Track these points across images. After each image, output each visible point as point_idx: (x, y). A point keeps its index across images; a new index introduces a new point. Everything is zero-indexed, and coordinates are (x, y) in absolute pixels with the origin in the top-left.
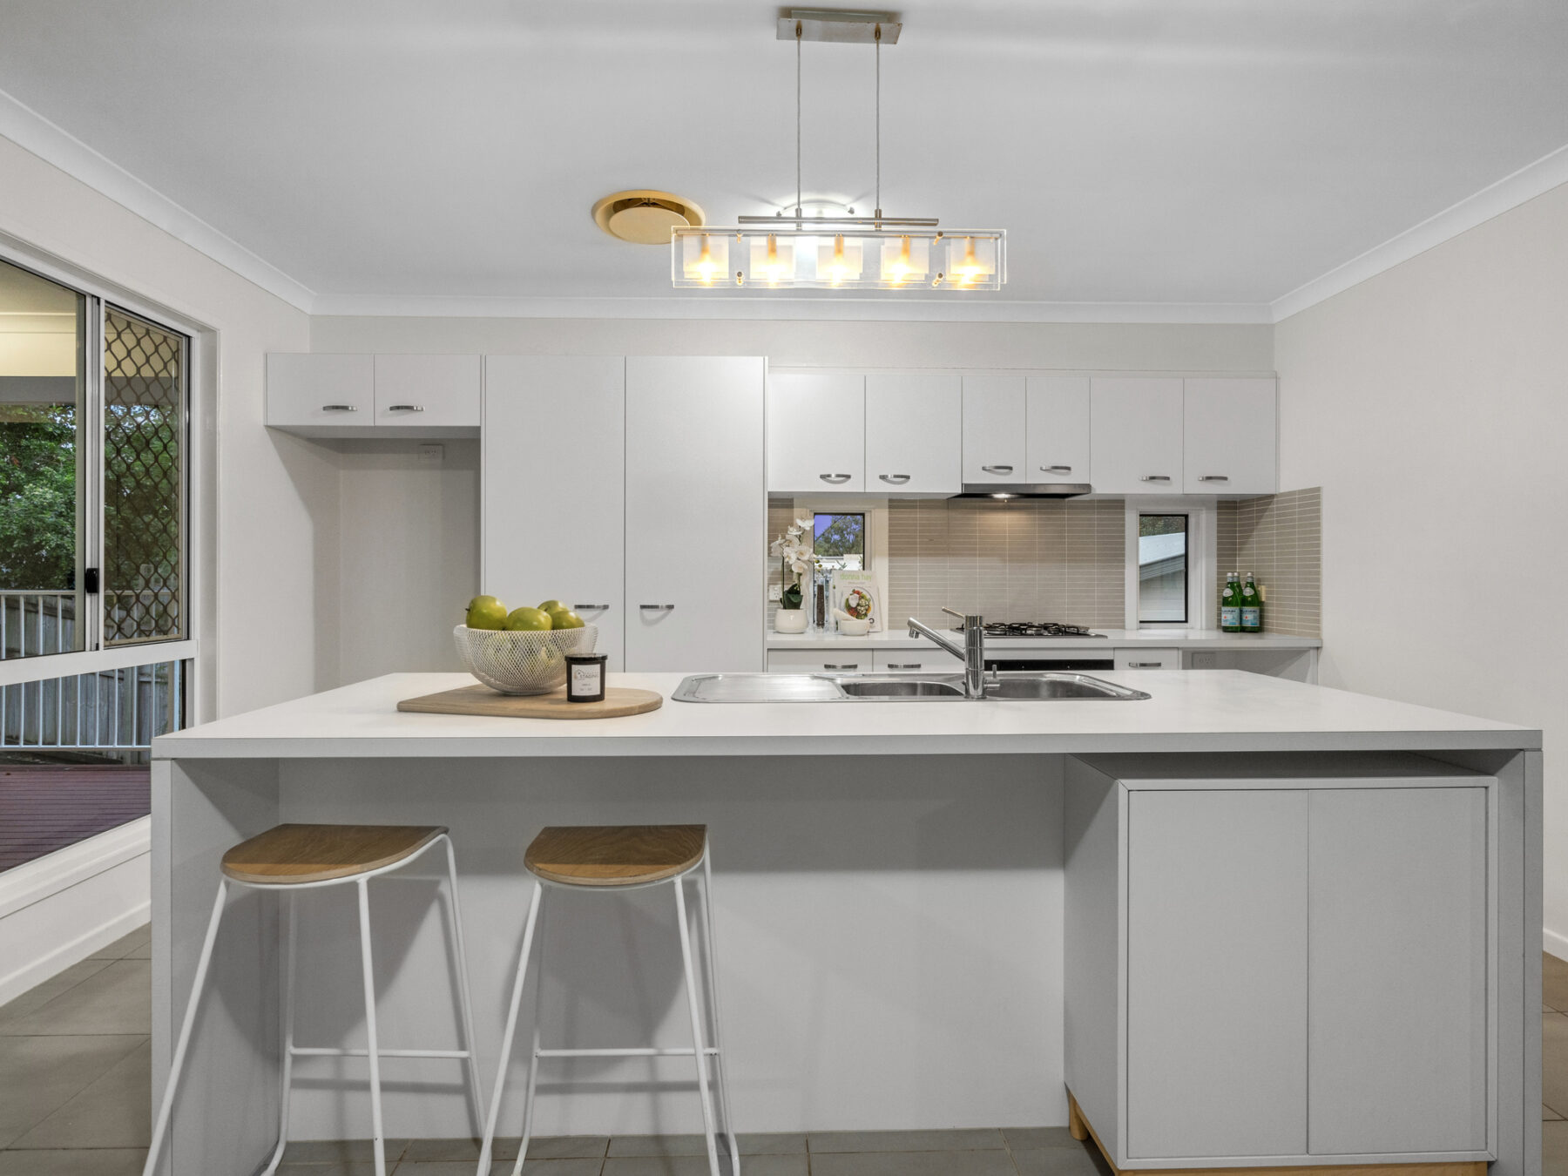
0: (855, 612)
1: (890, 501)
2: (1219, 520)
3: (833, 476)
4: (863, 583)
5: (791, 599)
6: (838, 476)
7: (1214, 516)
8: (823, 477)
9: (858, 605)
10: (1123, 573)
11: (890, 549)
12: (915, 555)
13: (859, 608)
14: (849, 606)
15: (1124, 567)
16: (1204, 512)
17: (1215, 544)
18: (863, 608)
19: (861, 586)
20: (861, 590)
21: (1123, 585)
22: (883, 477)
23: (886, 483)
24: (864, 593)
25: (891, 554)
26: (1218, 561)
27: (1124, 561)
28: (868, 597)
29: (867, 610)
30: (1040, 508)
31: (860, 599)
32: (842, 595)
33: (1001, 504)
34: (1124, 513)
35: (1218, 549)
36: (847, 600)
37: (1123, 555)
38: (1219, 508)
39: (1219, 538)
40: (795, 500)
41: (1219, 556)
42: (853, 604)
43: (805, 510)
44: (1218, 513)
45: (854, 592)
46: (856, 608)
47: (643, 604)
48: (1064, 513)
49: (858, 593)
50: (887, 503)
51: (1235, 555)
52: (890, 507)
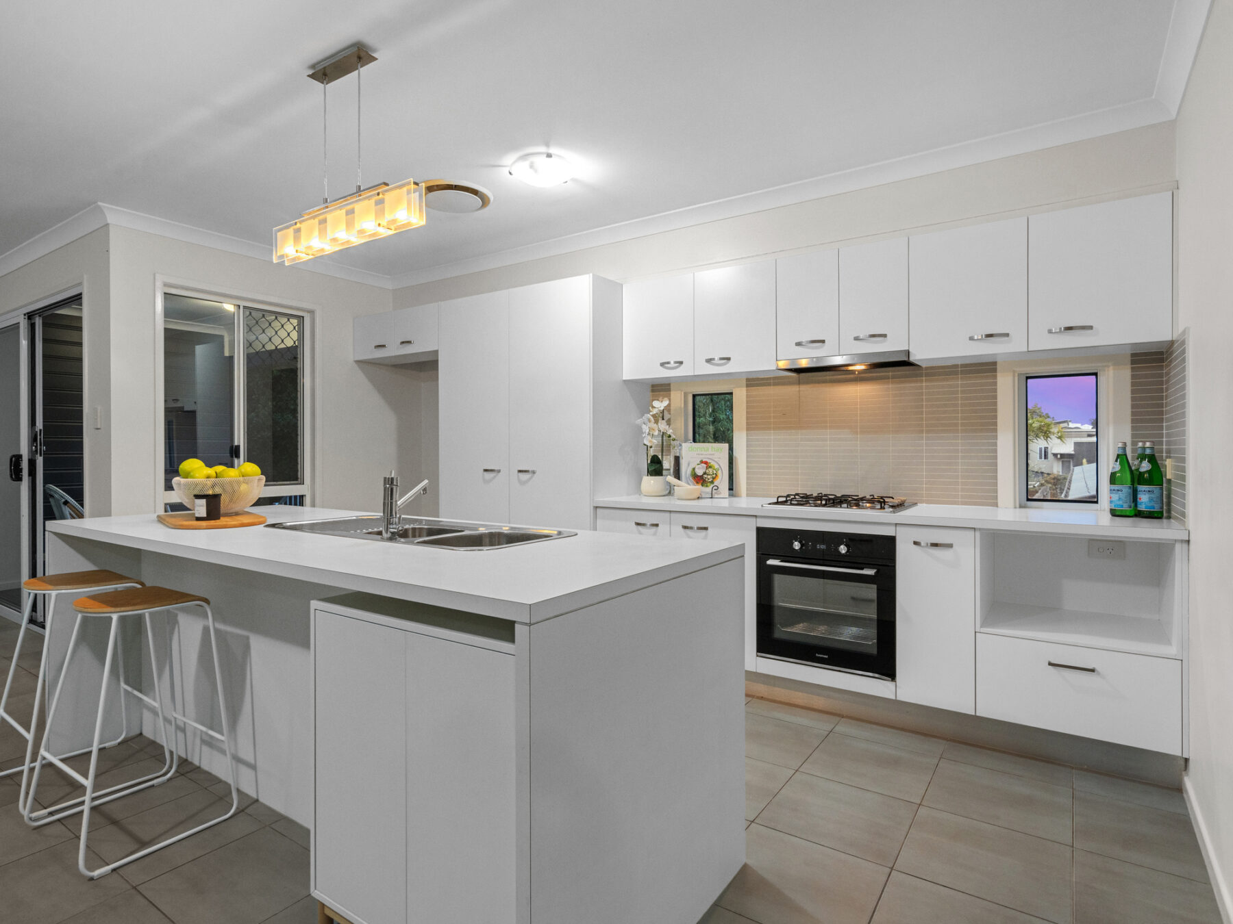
0: (699, 479)
1: (748, 380)
2: (1133, 377)
3: (672, 362)
4: (713, 454)
5: (655, 467)
6: (676, 362)
7: (1126, 373)
8: (662, 364)
9: (705, 473)
10: (996, 444)
11: (747, 424)
12: (769, 429)
13: (706, 476)
14: (695, 473)
15: (996, 437)
16: (1111, 368)
17: (1129, 407)
18: (709, 477)
19: (711, 457)
20: (709, 461)
21: (996, 458)
22: (709, 361)
23: (711, 366)
24: (712, 463)
25: (748, 429)
26: (1133, 428)
27: (996, 430)
28: (716, 466)
29: (714, 478)
30: (893, 377)
31: (707, 468)
32: (689, 465)
33: (852, 376)
34: (995, 377)
35: (1133, 414)
36: (694, 469)
37: (995, 424)
38: (1133, 362)
39: (1133, 399)
40: (672, 385)
41: (1133, 421)
42: (700, 472)
43: (679, 392)
44: (1132, 368)
45: (702, 462)
46: (702, 476)
47: (520, 469)
48: (922, 381)
49: (706, 463)
50: (744, 382)
51: (1161, 420)
52: (748, 386)
